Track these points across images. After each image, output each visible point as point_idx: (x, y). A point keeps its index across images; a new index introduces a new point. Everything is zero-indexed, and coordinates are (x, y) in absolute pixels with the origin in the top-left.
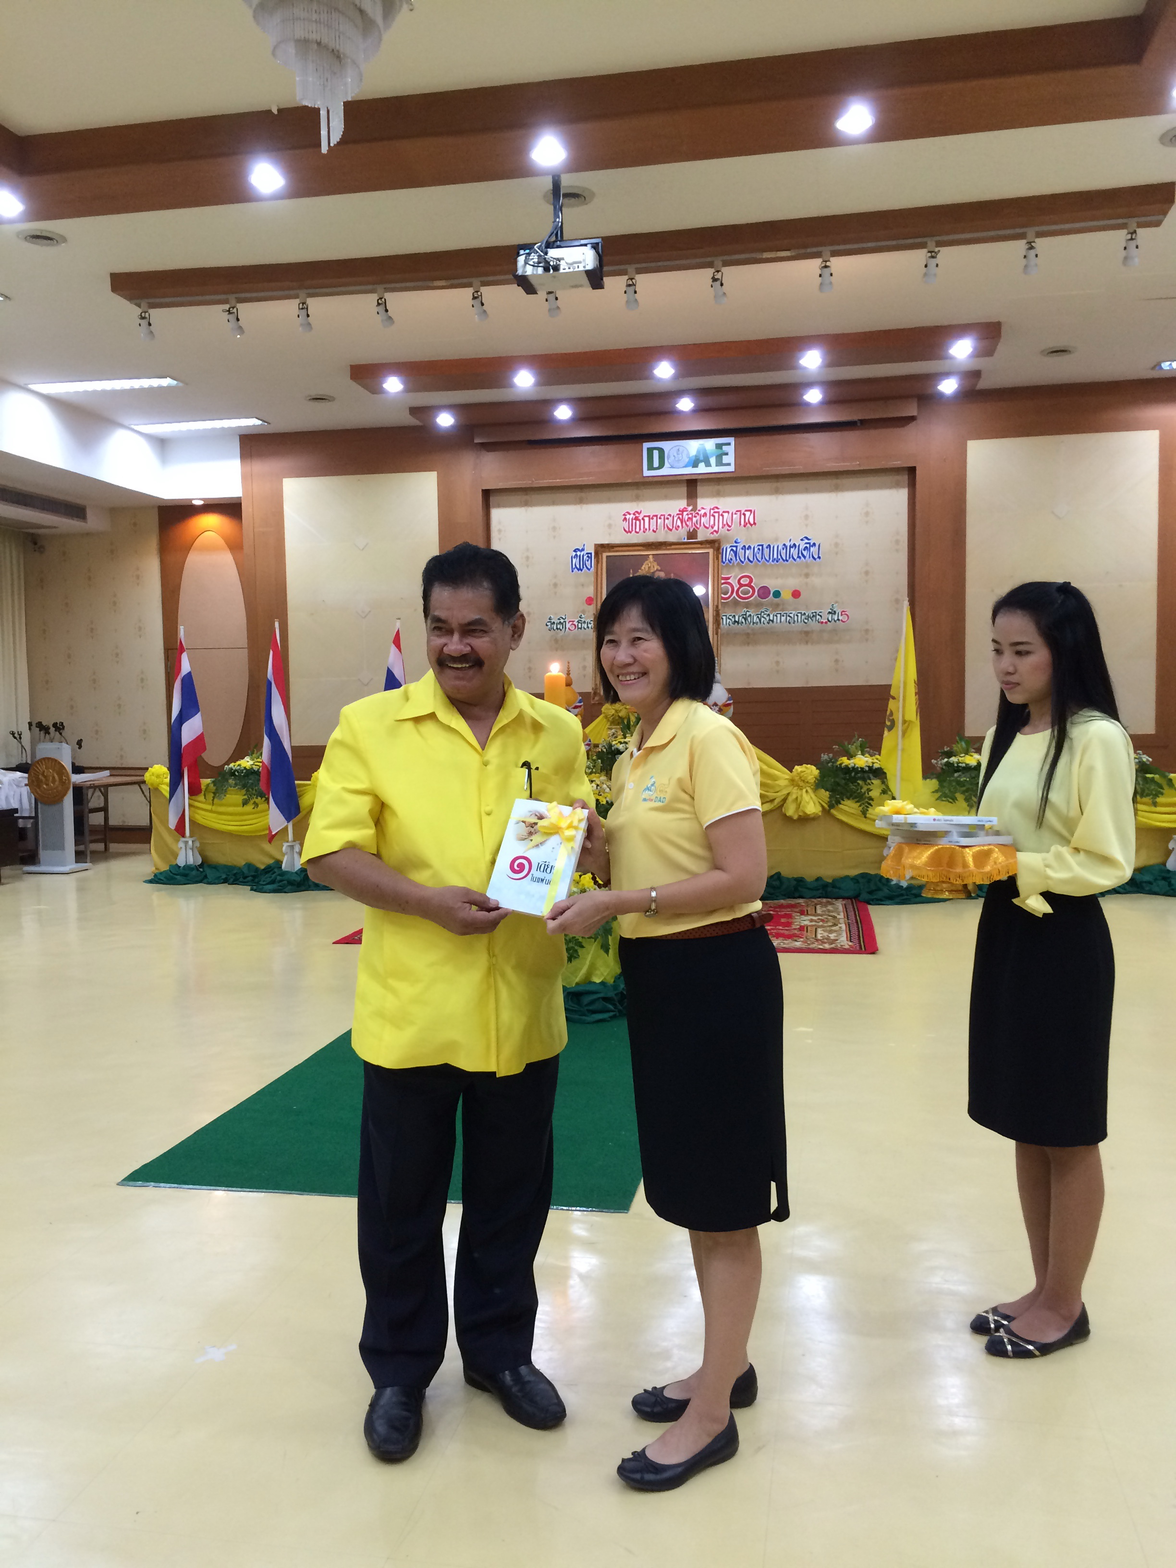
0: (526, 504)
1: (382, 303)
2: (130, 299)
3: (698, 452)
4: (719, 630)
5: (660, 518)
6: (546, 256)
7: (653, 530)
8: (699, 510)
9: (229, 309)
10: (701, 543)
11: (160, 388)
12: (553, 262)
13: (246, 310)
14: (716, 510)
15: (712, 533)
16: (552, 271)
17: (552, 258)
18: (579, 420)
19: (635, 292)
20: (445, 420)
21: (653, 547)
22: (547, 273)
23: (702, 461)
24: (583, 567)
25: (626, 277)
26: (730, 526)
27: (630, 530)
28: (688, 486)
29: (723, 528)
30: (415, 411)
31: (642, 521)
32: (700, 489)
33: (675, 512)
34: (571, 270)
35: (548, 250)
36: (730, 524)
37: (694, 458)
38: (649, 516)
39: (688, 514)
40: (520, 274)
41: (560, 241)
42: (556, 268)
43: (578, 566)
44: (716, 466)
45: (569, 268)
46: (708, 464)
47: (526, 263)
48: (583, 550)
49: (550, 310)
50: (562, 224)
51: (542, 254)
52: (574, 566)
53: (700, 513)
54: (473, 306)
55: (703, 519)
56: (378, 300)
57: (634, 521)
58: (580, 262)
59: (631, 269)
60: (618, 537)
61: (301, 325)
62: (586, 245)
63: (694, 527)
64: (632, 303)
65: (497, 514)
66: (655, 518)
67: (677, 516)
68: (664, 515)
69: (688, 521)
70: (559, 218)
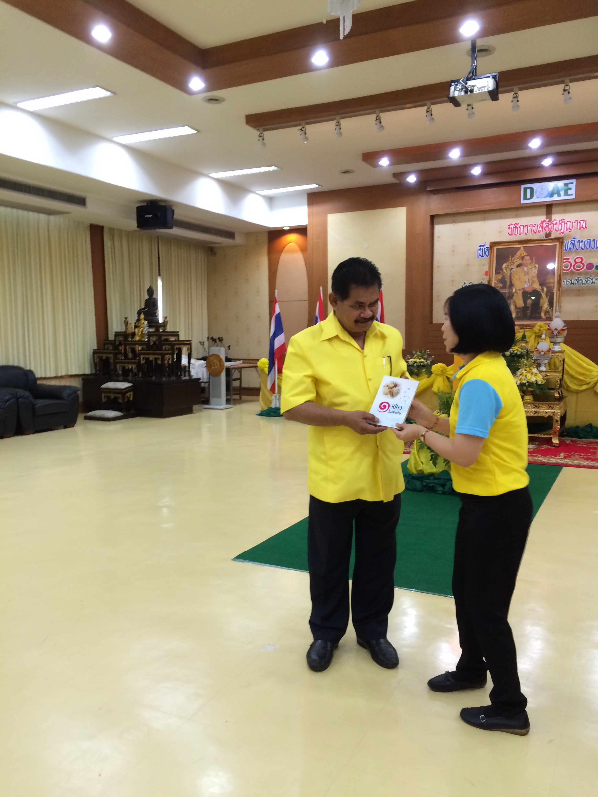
0: (454, 222)
1: (378, 119)
2: (255, 127)
3: (554, 189)
4: (561, 288)
5: (530, 226)
6: (466, 85)
7: (526, 234)
8: (553, 221)
9: (302, 128)
10: (552, 239)
11: (269, 172)
12: (470, 88)
13: (311, 129)
14: (563, 221)
15: (560, 234)
16: (469, 93)
17: (469, 85)
18: (485, 174)
19: (518, 101)
20: (412, 179)
21: (524, 242)
22: (466, 94)
23: (555, 194)
24: (484, 255)
25: (513, 93)
26: (570, 229)
27: (512, 234)
28: (547, 208)
29: (566, 230)
30: (396, 175)
31: (519, 229)
32: (554, 209)
33: (538, 222)
34: (480, 91)
35: (468, 81)
36: (571, 228)
37: (551, 192)
38: (523, 226)
39: (546, 224)
40: (451, 96)
41: (475, 76)
42: (472, 91)
43: (481, 255)
44: (564, 196)
45: (479, 91)
46: (559, 195)
47: (455, 90)
48: (484, 246)
49: (469, 115)
50: (476, 66)
51: (464, 84)
52: (479, 255)
53: (553, 223)
54: (426, 116)
55: (555, 226)
56: (376, 117)
57: (514, 229)
58: (485, 87)
59: (516, 88)
60: (505, 238)
61: (337, 134)
62: (489, 77)
63: (549, 231)
64: (516, 107)
65: (438, 228)
66: (527, 227)
67: (540, 225)
68: (532, 225)
69: (546, 227)
70: (474, 63)
